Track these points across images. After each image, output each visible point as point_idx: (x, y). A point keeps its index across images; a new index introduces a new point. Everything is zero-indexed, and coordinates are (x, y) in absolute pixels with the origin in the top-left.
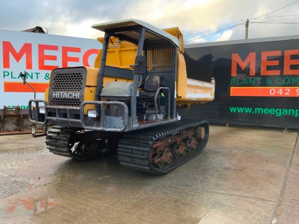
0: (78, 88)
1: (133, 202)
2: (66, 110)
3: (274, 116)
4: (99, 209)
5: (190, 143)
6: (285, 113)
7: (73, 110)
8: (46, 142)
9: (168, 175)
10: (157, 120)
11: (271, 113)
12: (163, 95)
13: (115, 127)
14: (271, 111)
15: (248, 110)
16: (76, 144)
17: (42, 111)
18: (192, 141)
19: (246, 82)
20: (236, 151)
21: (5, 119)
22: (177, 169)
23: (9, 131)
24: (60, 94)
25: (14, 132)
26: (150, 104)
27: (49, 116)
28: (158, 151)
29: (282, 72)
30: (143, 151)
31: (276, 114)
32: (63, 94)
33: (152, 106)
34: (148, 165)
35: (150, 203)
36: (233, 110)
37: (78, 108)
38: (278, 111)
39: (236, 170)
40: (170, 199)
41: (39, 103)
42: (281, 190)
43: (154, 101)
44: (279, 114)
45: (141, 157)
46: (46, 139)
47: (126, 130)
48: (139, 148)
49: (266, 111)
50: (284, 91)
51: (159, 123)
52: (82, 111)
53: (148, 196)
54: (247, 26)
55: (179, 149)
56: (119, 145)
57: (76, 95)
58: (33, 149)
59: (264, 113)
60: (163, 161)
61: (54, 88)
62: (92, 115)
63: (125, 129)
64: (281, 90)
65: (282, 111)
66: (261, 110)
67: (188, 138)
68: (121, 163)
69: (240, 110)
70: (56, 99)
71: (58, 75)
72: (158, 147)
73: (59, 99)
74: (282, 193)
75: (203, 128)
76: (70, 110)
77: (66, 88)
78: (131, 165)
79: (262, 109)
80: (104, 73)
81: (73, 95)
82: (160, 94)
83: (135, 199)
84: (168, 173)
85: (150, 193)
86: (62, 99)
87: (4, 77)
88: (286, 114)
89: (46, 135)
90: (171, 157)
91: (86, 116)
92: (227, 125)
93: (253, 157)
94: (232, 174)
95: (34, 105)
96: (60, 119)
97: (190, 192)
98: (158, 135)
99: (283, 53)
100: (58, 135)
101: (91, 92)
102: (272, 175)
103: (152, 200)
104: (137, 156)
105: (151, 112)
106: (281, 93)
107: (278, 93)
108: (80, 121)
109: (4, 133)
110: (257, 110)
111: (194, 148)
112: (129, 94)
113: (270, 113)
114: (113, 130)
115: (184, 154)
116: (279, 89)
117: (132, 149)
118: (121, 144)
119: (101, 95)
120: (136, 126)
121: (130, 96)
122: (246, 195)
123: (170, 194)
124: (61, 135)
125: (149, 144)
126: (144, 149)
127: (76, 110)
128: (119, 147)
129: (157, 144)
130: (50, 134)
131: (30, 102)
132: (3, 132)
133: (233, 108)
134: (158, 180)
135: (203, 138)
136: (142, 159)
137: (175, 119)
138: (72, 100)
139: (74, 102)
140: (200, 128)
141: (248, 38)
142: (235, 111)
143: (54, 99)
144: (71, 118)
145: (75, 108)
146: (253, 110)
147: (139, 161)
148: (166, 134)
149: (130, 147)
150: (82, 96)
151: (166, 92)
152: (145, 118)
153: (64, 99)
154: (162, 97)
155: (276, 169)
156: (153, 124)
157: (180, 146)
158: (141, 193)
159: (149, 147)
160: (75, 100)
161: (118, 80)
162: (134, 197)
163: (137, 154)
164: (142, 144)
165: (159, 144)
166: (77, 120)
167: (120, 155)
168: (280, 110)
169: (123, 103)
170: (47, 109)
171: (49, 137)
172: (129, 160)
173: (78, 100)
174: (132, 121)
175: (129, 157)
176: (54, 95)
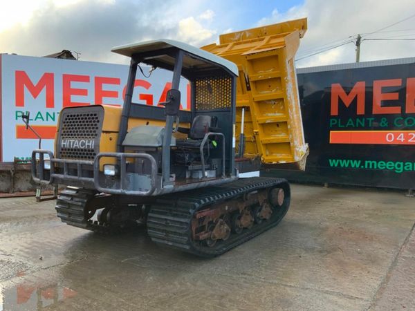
0: (92, 135)
1: (160, 296)
2: (76, 164)
3: (393, 172)
4: (110, 305)
5: (260, 211)
6: (408, 168)
7: (85, 164)
8: (56, 208)
9: (221, 257)
10: (203, 180)
11: (388, 168)
12: (215, 144)
13: (140, 190)
14: (389, 165)
15: (356, 164)
16: (99, 211)
17: (48, 166)
18: (264, 209)
19: (352, 124)
20: (328, 224)
21: (17, 176)
22: (236, 249)
23: (21, 191)
24: (70, 142)
25: (28, 194)
26: (195, 156)
27: (55, 173)
28: (206, 223)
29: (403, 109)
30: (181, 223)
31: (395, 169)
32: (73, 143)
33: (199, 159)
34: (188, 243)
35: (184, 298)
36: (333, 163)
37: (91, 162)
38: (399, 166)
39: (321, 252)
40: (214, 293)
41: (44, 154)
42: (382, 283)
43: (199, 153)
44: (399, 170)
45: (178, 231)
46: (57, 204)
47: (155, 193)
48: (176, 219)
49: (381, 165)
50: (407, 137)
51: (207, 183)
52: (97, 166)
53: (183, 289)
54: (358, 44)
55: (242, 221)
56: (150, 214)
57: (90, 144)
58: (46, 217)
59: (378, 168)
60: (214, 237)
61: (62, 135)
62: (110, 172)
63: (153, 191)
64: (402, 134)
65: (404, 165)
66: (373, 164)
67: (258, 204)
68: (153, 239)
69: (344, 164)
70: (66, 150)
71: (68, 116)
72: (204, 217)
73: (69, 150)
74: (382, 288)
75: (281, 190)
76: (82, 165)
77: (78, 135)
78: (166, 242)
79: (375, 162)
80: (129, 113)
81: (87, 144)
82: (211, 142)
83: (165, 292)
84: (221, 254)
85: (188, 283)
86: (72, 150)
87: (17, 119)
88: (411, 169)
89: (56, 198)
90: (227, 231)
91: (102, 173)
92: (326, 185)
93: (352, 233)
94: (314, 257)
95: (38, 157)
96: (69, 177)
97: (246, 282)
98: (205, 201)
99: (404, 82)
100: (72, 199)
101: (111, 139)
102: (373, 260)
103: (188, 295)
104: (173, 230)
105: (196, 167)
106: (402, 139)
107: (398, 139)
108: (93, 180)
109: (13, 195)
110: (369, 164)
111: (268, 218)
112: (159, 143)
113: (386, 168)
114: (137, 193)
115: (250, 227)
116: (400, 133)
117: (166, 219)
118: (153, 212)
119: (124, 144)
120: (169, 187)
121: (160, 145)
122: (327, 289)
123: (217, 285)
124: (77, 199)
125: (190, 213)
126: (182, 220)
127: (89, 165)
128: (151, 217)
129: (203, 213)
130: (62, 198)
131: (34, 154)
132: (13, 192)
133: (334, 161)
134: (205, 265)
135: (281, 205)
136: (180, 234)
137: (233, 177)
138: (85, 150)
139: (87, 154)
140: (277, 189)
141: (360, 61)
142: (336, 165)
143: (62, 149)
144: (83, 176)
145: (87, 162)
146: (363, 163)
147: (176, 237)
148: (217, 198)
149: (163, 217)
150: (97, 146)
151: (219, 140)
152: (187, 176)
153: (75, 150)
154: (214, 146)
155: (381, 251)
156: (197, 184)
157: (244, 215)
158: (176, 283)
159: (189, 218)
160: (89, 151)
161: (150, 122)
162: (163, 289)
163: (173, 226)
164: (180, 213)
165: (206, 213)
166: (90, 179)
167: (150, 228)
168: (402, 164)
169: (149, 156)
170: (52, 163)
171: (60, 202)
172: (162, 235)
173: (93, 151)
174: (164, 180)
175: (163, 231)
176: (62, 143)
